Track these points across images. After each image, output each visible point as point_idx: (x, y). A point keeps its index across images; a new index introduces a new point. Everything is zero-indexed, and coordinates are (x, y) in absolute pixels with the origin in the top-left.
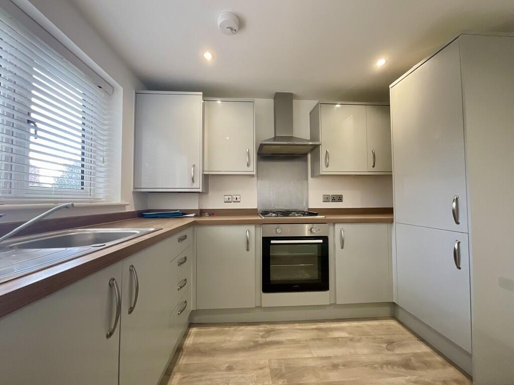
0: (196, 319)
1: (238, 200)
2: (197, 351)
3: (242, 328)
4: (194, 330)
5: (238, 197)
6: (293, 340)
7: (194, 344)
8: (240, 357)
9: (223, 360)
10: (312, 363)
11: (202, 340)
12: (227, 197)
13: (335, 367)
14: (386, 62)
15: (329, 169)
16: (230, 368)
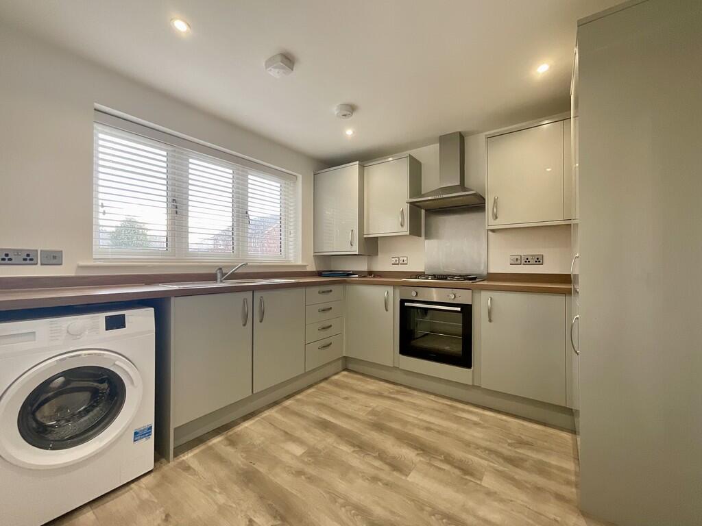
0: (350, 366)
1: (405, 262)
2: (337, 384)
3: (381, 383)
4: (345, 373)
5: (405, 259)
6: (414, 403)
7: (337, 380)
8: (358, 396)
9: (345, 393)
10: (410, 420)
11: (346, 380)
12: (394, 259)
13: (428, 429)
14: (551, 67)
15: (497, 222)
16: (346, 398)
